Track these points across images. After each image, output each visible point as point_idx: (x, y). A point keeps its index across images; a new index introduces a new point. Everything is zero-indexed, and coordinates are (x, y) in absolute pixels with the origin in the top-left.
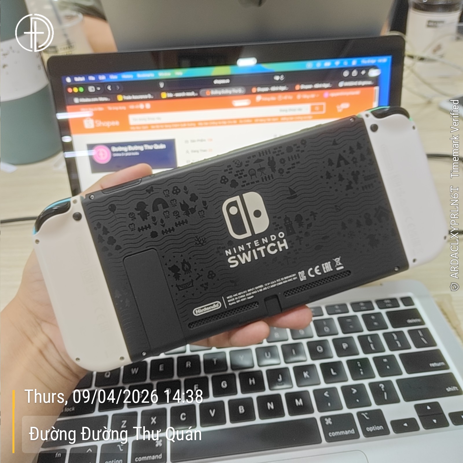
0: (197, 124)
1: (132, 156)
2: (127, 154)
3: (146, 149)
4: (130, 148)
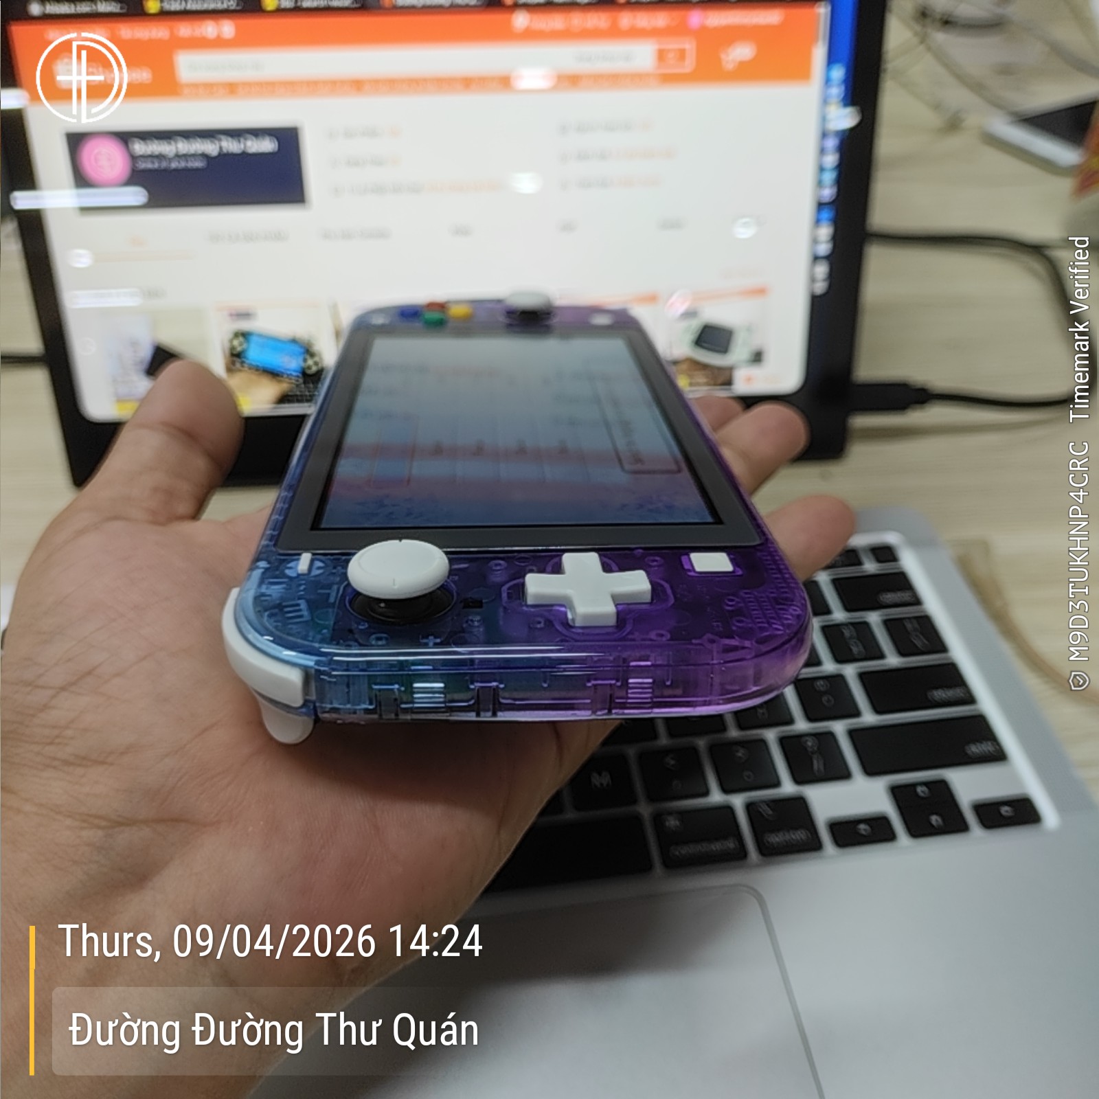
0: (358, 85)
1: (186, 170)
2: (174, 165)
3: (225, 151)
4: (183, 146)
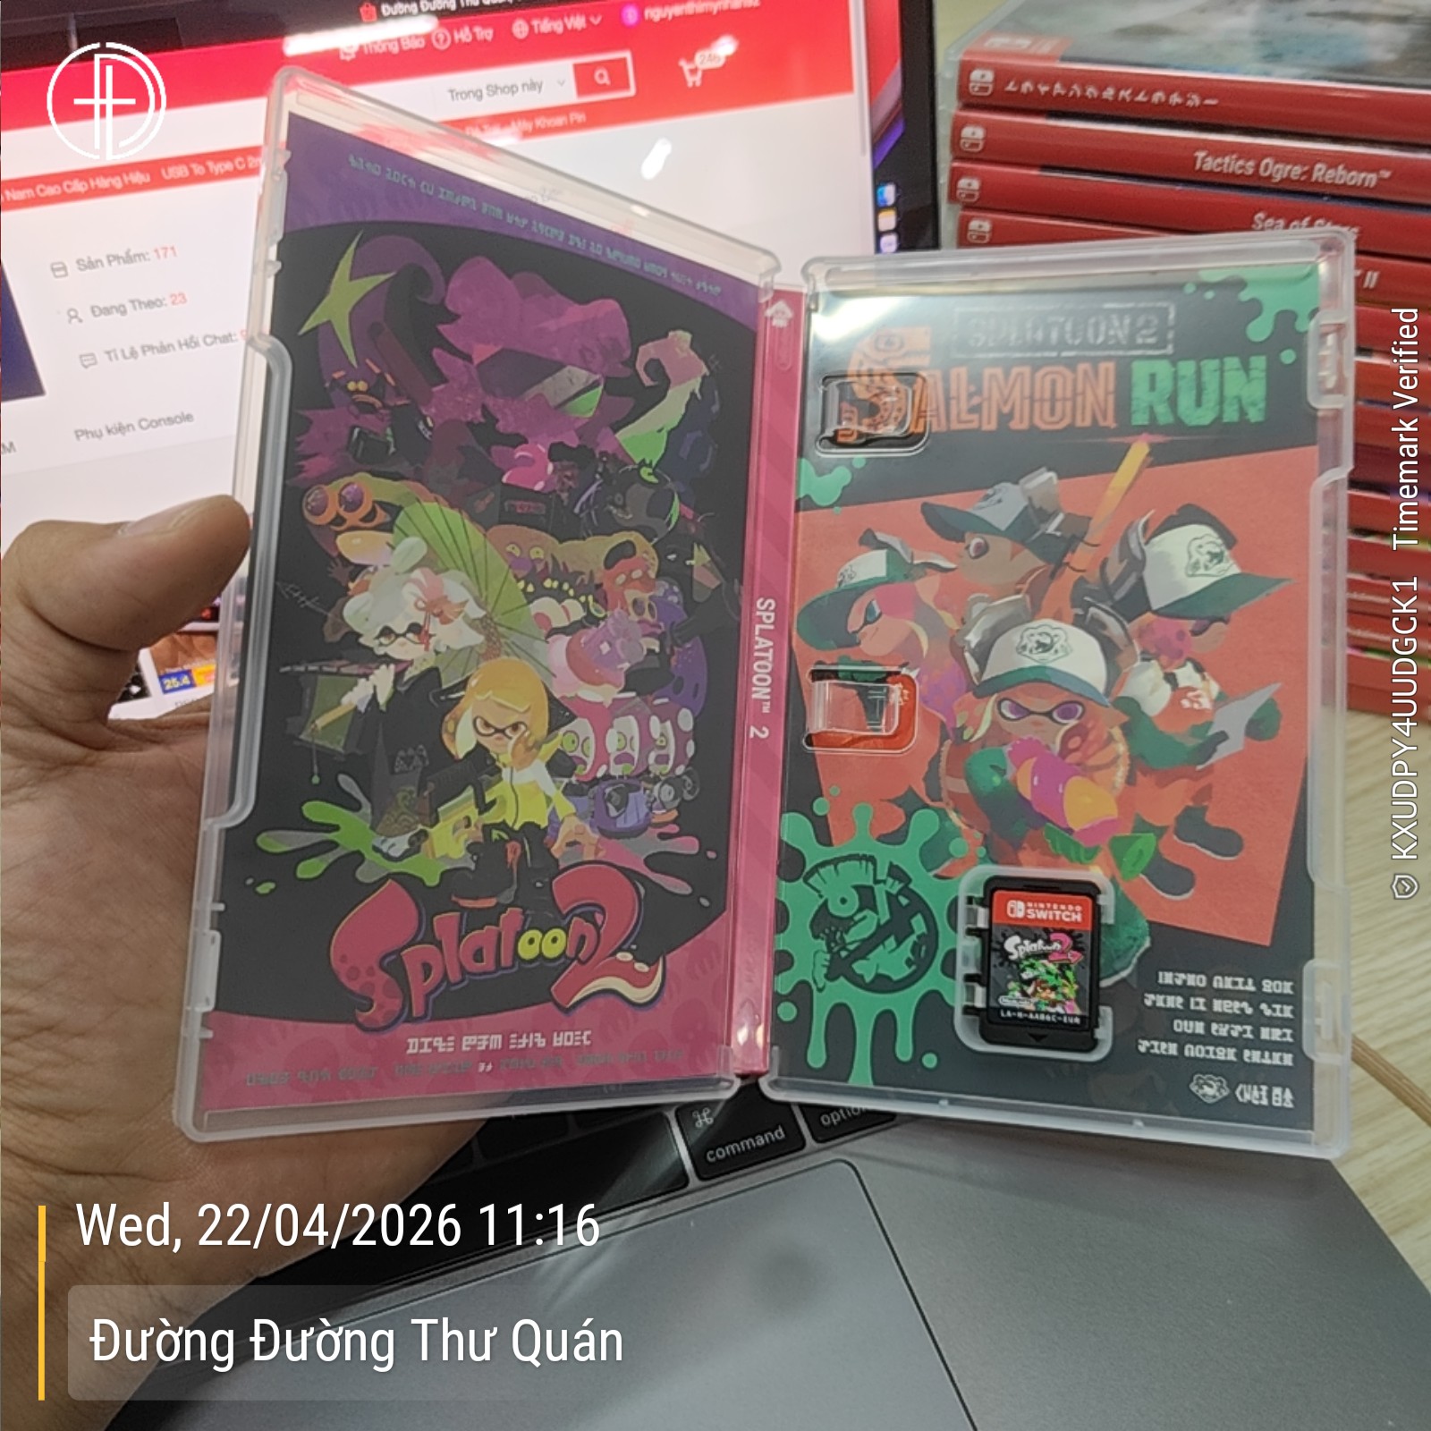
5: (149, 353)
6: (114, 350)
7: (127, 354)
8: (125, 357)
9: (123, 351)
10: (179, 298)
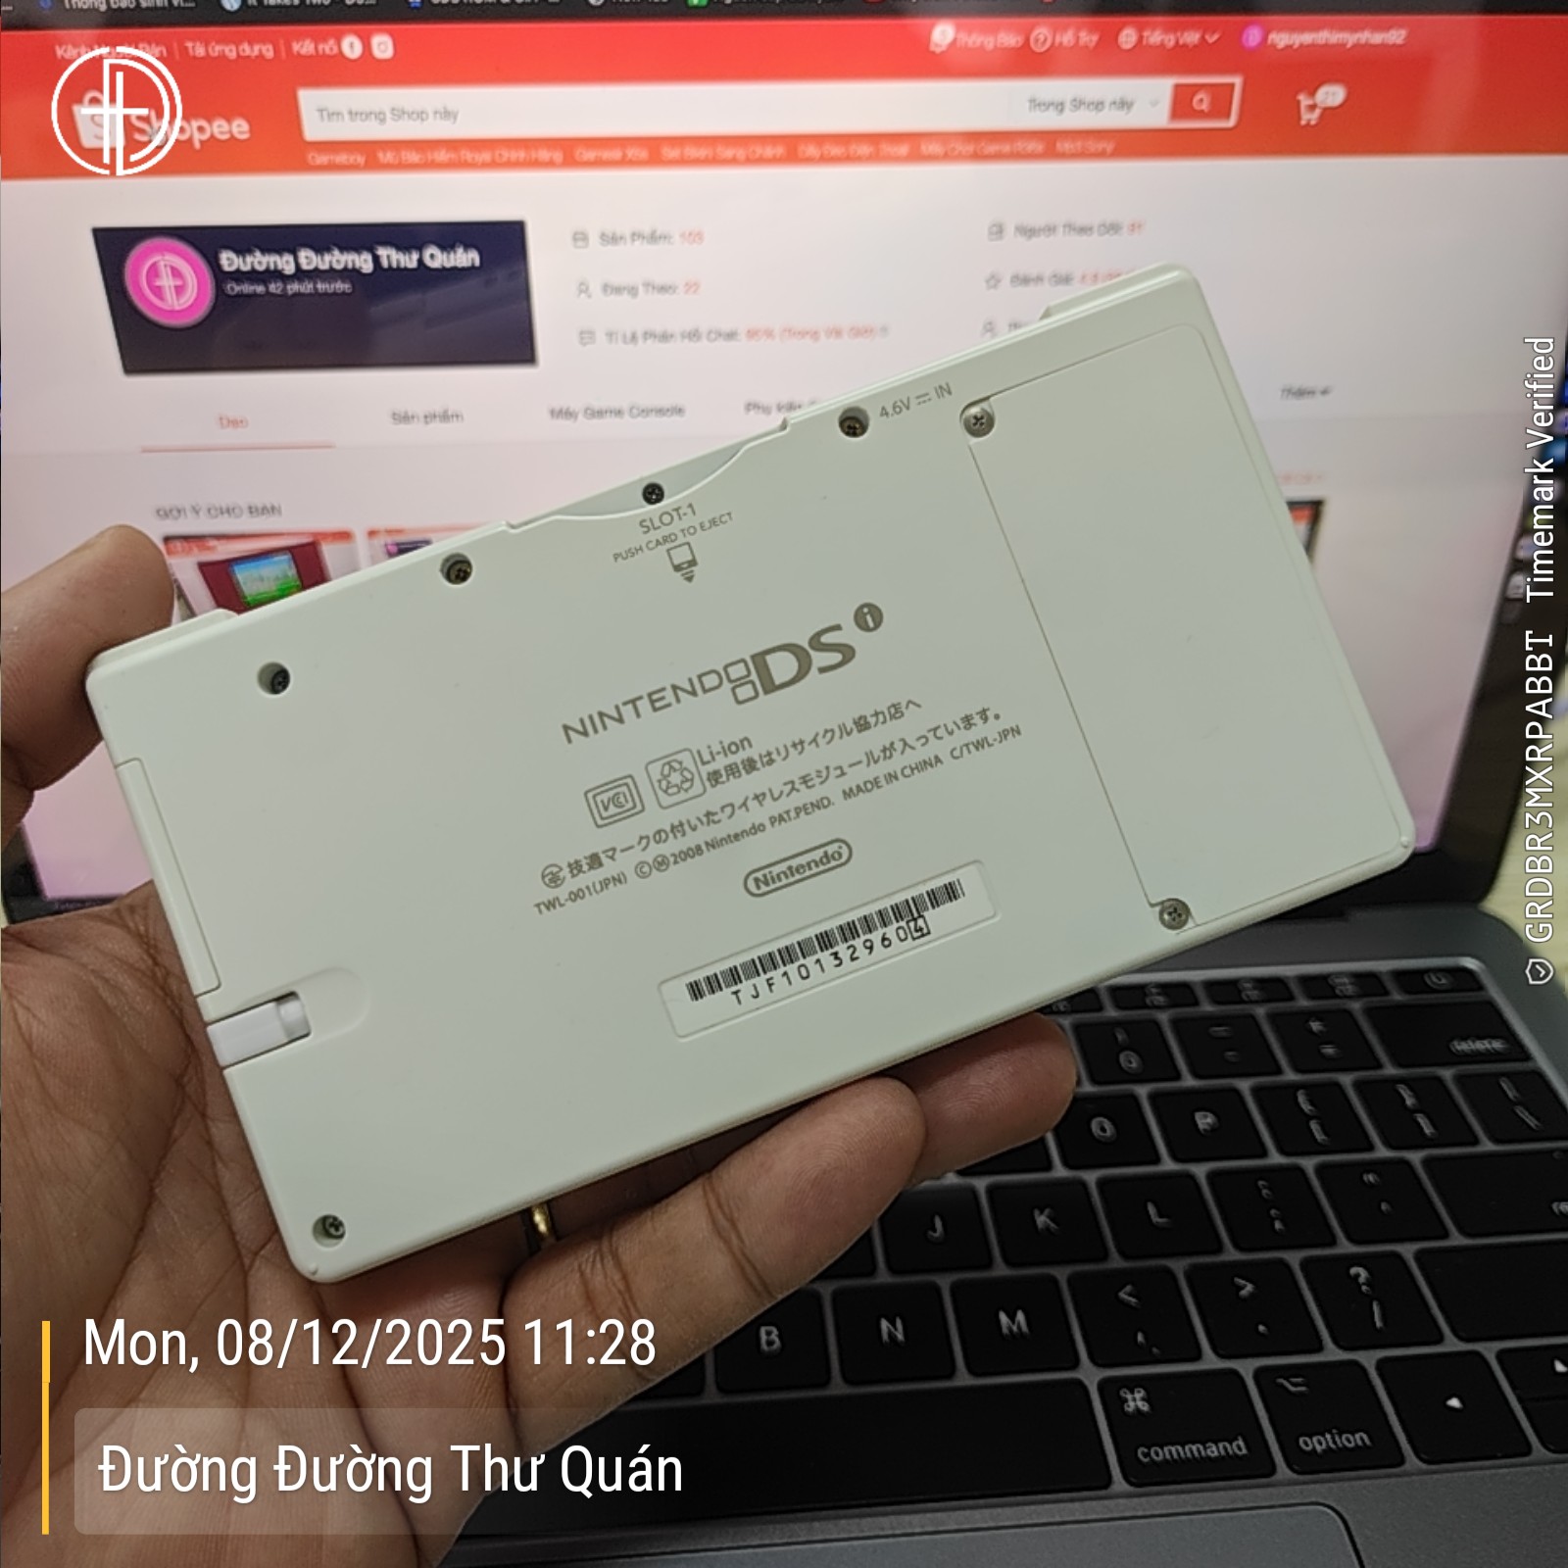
5: (649, 342)
6: (617, 334)
7: (629, 335)
8: (625, 342)
9: (625, 336)
10: (693, 289)
